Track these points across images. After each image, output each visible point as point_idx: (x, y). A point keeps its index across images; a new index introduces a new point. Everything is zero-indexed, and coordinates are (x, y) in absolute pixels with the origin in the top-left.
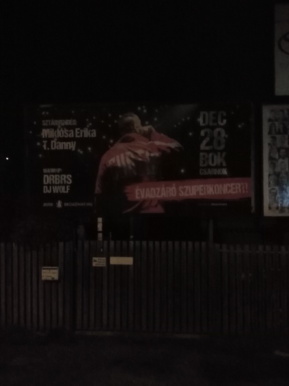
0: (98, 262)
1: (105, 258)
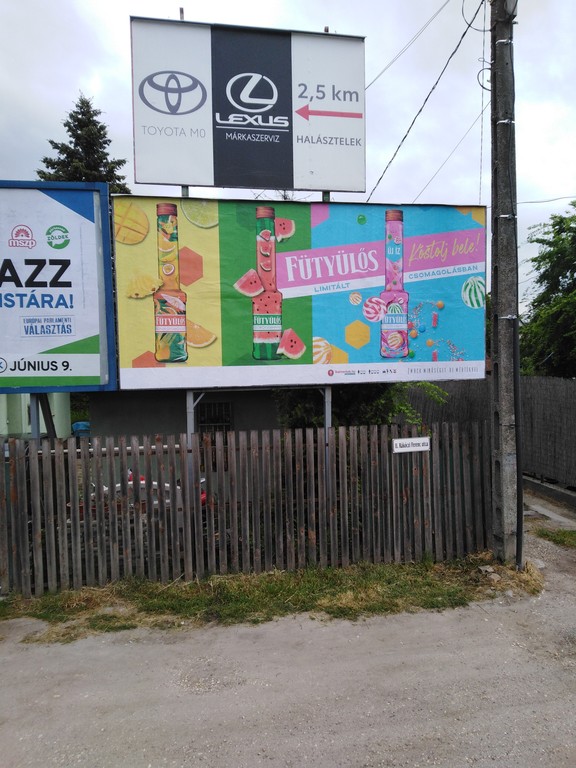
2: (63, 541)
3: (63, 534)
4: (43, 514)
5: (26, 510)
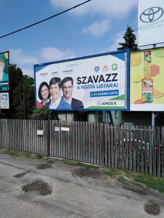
0: (57, 129)
1: (59, 128)
2: (112, 153)
3: (112, 151)
4: (107, 144)
5: (103, 143)
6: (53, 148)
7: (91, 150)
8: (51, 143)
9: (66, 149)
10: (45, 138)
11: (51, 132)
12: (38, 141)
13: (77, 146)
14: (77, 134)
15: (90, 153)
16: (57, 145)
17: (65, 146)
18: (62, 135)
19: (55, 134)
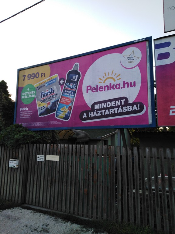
0: (40, 158)
2: (131, 200)
3: (131, 197)
4: (122, 184)
5: (115, 181)
6: (31, 190)
7: (94, 195)
8: (29, 181)
9: (52, 192)
10: (20, 172)
11: (30, 163)
12: (9, 178)
13: (69, 188)
14: (71, 167)
15: (91, 199)
16: (38, 186)
17: (51, 187)
18: (47, 169)
19: (36, 166)
